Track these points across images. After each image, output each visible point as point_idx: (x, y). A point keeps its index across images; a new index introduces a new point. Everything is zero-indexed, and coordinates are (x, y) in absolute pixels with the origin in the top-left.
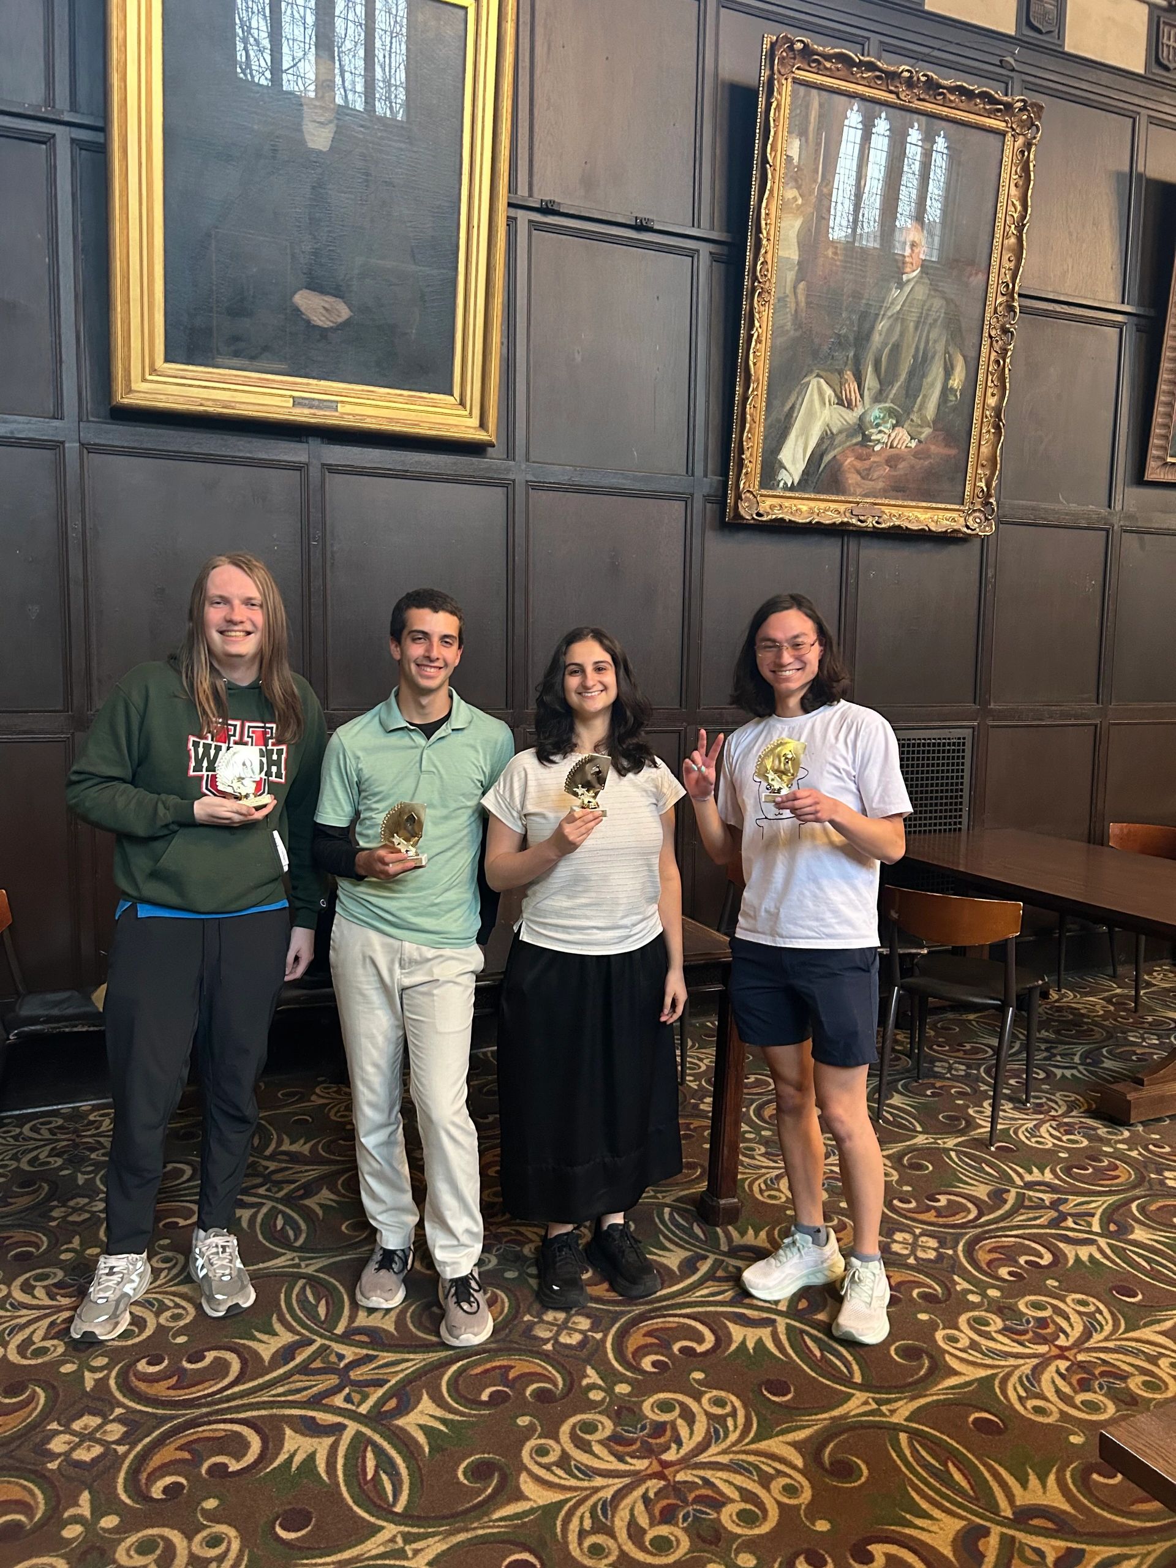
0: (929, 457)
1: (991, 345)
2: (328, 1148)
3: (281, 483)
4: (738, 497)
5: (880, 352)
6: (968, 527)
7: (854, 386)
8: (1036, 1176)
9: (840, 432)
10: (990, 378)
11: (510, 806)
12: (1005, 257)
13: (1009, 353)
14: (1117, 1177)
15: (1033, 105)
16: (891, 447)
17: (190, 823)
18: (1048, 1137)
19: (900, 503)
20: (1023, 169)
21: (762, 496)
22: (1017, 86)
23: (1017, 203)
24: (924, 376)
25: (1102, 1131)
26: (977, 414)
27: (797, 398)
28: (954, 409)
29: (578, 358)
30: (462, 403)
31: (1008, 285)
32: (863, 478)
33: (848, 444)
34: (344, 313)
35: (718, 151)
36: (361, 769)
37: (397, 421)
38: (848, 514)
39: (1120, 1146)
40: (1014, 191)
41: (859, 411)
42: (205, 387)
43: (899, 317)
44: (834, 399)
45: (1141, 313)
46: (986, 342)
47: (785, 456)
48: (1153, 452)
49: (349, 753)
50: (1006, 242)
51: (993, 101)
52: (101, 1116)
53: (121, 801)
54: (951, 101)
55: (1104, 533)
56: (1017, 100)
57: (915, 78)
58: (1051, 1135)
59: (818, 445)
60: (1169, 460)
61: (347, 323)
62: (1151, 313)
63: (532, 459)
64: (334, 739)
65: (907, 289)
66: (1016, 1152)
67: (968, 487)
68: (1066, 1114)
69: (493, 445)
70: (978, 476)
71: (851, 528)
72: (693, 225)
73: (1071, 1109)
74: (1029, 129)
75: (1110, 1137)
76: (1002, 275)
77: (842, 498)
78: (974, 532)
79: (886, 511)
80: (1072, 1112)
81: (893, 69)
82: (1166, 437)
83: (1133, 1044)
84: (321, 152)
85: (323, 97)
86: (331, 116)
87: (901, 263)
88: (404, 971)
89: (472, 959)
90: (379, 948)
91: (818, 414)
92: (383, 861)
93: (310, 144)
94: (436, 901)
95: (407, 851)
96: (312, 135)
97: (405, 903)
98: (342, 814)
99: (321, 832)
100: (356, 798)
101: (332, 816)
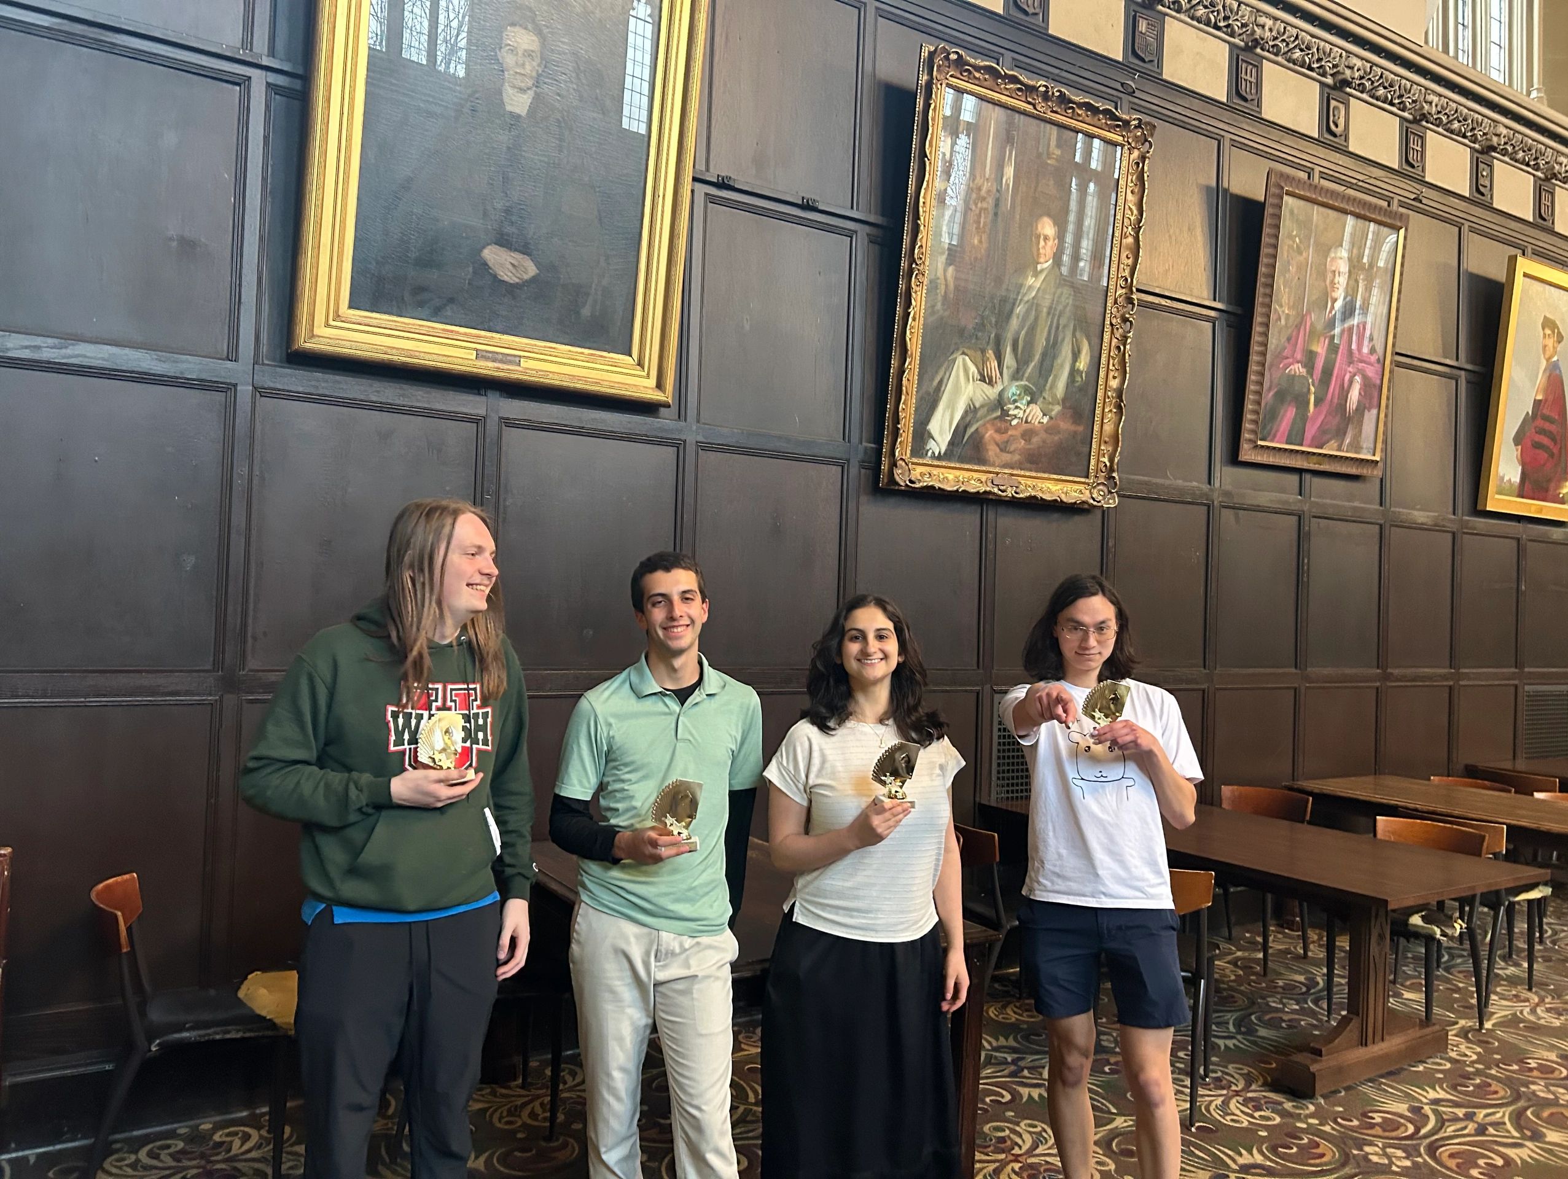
0: (1059, 432)
1: (1112, 332)
3: (457, 435)
4: (894, 464)
5: (1018, 333)
6: (1094, 499)
7: (995, 364)
8: (1245, 1159)
9: (982, 406)
10: (1111, 361)
11: (795, 779)
12: (1123, 256)
13: (1129, 341)
14: (1322, 1155)
15: (1148, 124)
16: (1026, 422)
17: (384, 804)
18: (1239, 1116)
19: (1034, 474)
20: (1137, 178)
21: (913, 463)
22: (1126, 106)
23: (1134, 208)
24: (1054, 357)
25: (1288, 1105)
26: (1100, 394)
27: (945, 373)
28: (1081, 389)
29: (747, 327)
30: (640, 364)
31: (1126, 280)
32: (1001, 450)
33: (988, 418)
34: (531, 270)
35: (874, 143)
36: (612, 737)
37: (579, 378)
38: (990, 484)
39: (1311, 1121)
40: (1130, 197)
41: (999, 387)
42: (385, 335)
43: (1034, 305)
44: (977, 376)
45: (1235, 311)
46: (1108, 328)
47: (934, 426)
48: (1246, 435)
49: (601, 719)
50: (1124, 241)
51: (1114, 117)
53: (307, 787)
54: (1079, 115)
55: (1206, 508)
56: (1133, 118)
57: (1050, 93)
58: (1242, 1112)
59: (963, 418)
60: (1260, 443)
61: (534, 279)
62: (1239, 311)
63: (702, 420)
64: (584, 704)
65: (1042, 277)
66: (1215, 1131)
67: (1093, 462)
68: (1247, 1088)
69: (667, 406)
70: (1102, 452)
71: (994, 497)
72: (852, 208)
73: (1249, 1080)
74: (1143, 144)
75: (1298, 1111)
76: (1121, 270)
77: (984, 468)
78: (1099, 504)
79: (1022, 482)
80: (1251, 1085)
81: (1031, 83)
82: (1255, 422)
83: (1277, 1010)
84: (519, 116)
85: (523, 65)
86: (530, 83)
87: (1035, 254)
88: (658, 964)
89: (728, 946)
90: (632, 940)
91: (963, 388)
92: (654, 844)
93: (509, 108)
94: (693, 885)
95: (679, 833)
96: (512, 99)
97: (663, 889)
98: (588, 786)
99: (564, 806)
100: (602, 768)
101: (578, 788)
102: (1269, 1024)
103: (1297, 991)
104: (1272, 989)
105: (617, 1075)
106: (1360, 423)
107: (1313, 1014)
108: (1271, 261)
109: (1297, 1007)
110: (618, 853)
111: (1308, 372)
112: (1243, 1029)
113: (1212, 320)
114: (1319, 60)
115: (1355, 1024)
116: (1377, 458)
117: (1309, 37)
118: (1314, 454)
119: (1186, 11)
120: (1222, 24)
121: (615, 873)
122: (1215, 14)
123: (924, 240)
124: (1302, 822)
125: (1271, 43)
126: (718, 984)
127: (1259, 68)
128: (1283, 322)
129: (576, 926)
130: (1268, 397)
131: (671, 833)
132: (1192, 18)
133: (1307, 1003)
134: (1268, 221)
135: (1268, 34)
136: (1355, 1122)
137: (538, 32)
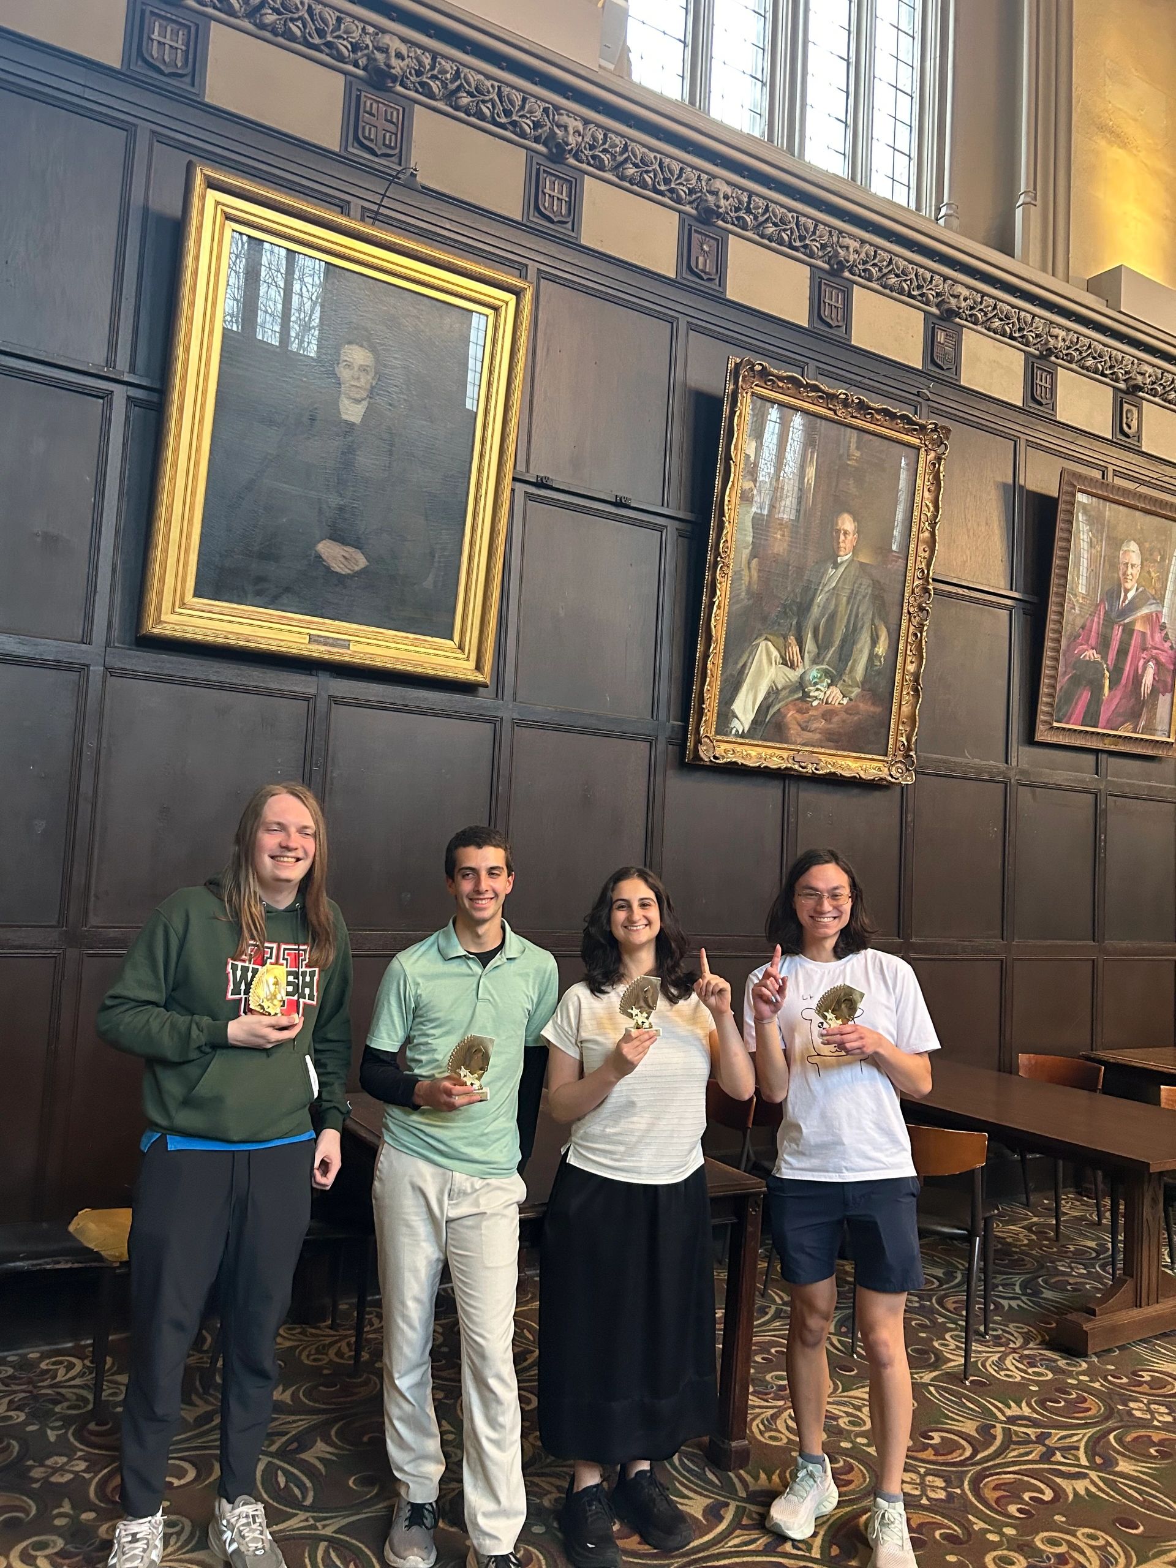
0: (858, 713)
1: (910, 620)
2: (308, 1394)
3: (290, 712)
4: (698, 741)
5: (818, 620)
6: (892, 776)
7: (796, 649)
8: (1014, 1411)
9: (784, 688)
10: (909, 647)
11: (567, 1034)
12: (921, 548)
13: (926, 628)
14: (1089, 1409)
15: (943, 428)
16: (827, 703)
17: (220, 1044)
18: (1014, 1371)
19: (834, 752)
20: (934, 476)
21: (717, 741)
22: (925, 410)
23: (930, 505)
24: (854, 643)
25: (1062, 1363)
26: (898, 677)
27: (749, 657)
28: (879, 672)
29: (562, 613)
30: (461, 647)
31: (923, 571)
32: (803, 729)
33: (791, 699)
34: (361, 562)
35: (685, 445)
36: (420, 995)
37: (404, 661)
38: (791, 761)
39: (1082, 1378)
40: (927, 494)
41: (800, 671)
42: (229, 622)
43: (834, 594)
44: (779, 659)
45: (1031, 600)
46: (905, 617)
47: (737, 706)
48: (1041, 717)
49: (409, 979)
50: (921, 535)
51: (910, 422)
52: (54, 1364)
53: (155, 1026)
54: (878, 420)
55: (1002, 785)
56: (930, 422)
57: (850, 400)
58: (1017, 1368)
59: (765, 698)
60: (1055, 724)
61: (364, 571)
62: (1034, 599)
63: (518, 699)
64: (395, 964)
65: (841, 569)
66: (989, 1385)
67: (891, 741)
68: (1024, 1346)
69: (485, 686)
70: (900, 732)
71: (795, 773)
72: (663, 505)
73: (1027, 1341)
74: (939, 446)
75: (1071, 1369)
76: (918, 562)
77: (786, 746)
78: (897, 781)
79: (823, 759)
80: (1029, 1343)
81: (832, 391)
82: (1051, 705)
83: (1064, 1274)
84: (354, 424)
85: (358, 378)
86: (365, 394)
87: (835, 547)
88: (451, 1202)
89: (517, 1189)
90: (429, 1178)
91: (766, 671)
92: (449, 1094)
93: (344, 417)
94: (486, 1131)
95: (472, 1084)
96: (347, 409)
97: (458, 1133)
98: (396, 1039)
99: (374, 1056)
100: (410, 1023)
101: (387, 1041)
102: (1053, 1287)
103: (1087, 1256)
104: (1063, 1254)
105: (411, 1304)
106: (1154, 706)
107: (1099, 1278)
108: (1065, 554)
109: (1085, 1272)
110: (418, 1100)
111: (1102, 658)
112: (1029, 1291)
113: (1010, 609)
114: (1111, 367)
115: (1129, 1285)
116: (1171, 740)
117: (1101, 346)
118: (1109, 735)
119: (982, 323)
120: (1017, 335)
121: (415, 1117)
122: (1011, 326)
123: (729, 535)
124: (1095, 1091)
125: (1064, 352)
126: (504, 1222)
127: (1053, 375)
128: (1077, 611)
129: (379, 1165)
130: (1063, 681)
131: (464, 1084)
132: (989, 329)
133: (1095, 1268)
134: (1061, 516)
135: (1061, 344)
136: (1125, 1380)
137: (373, 349)
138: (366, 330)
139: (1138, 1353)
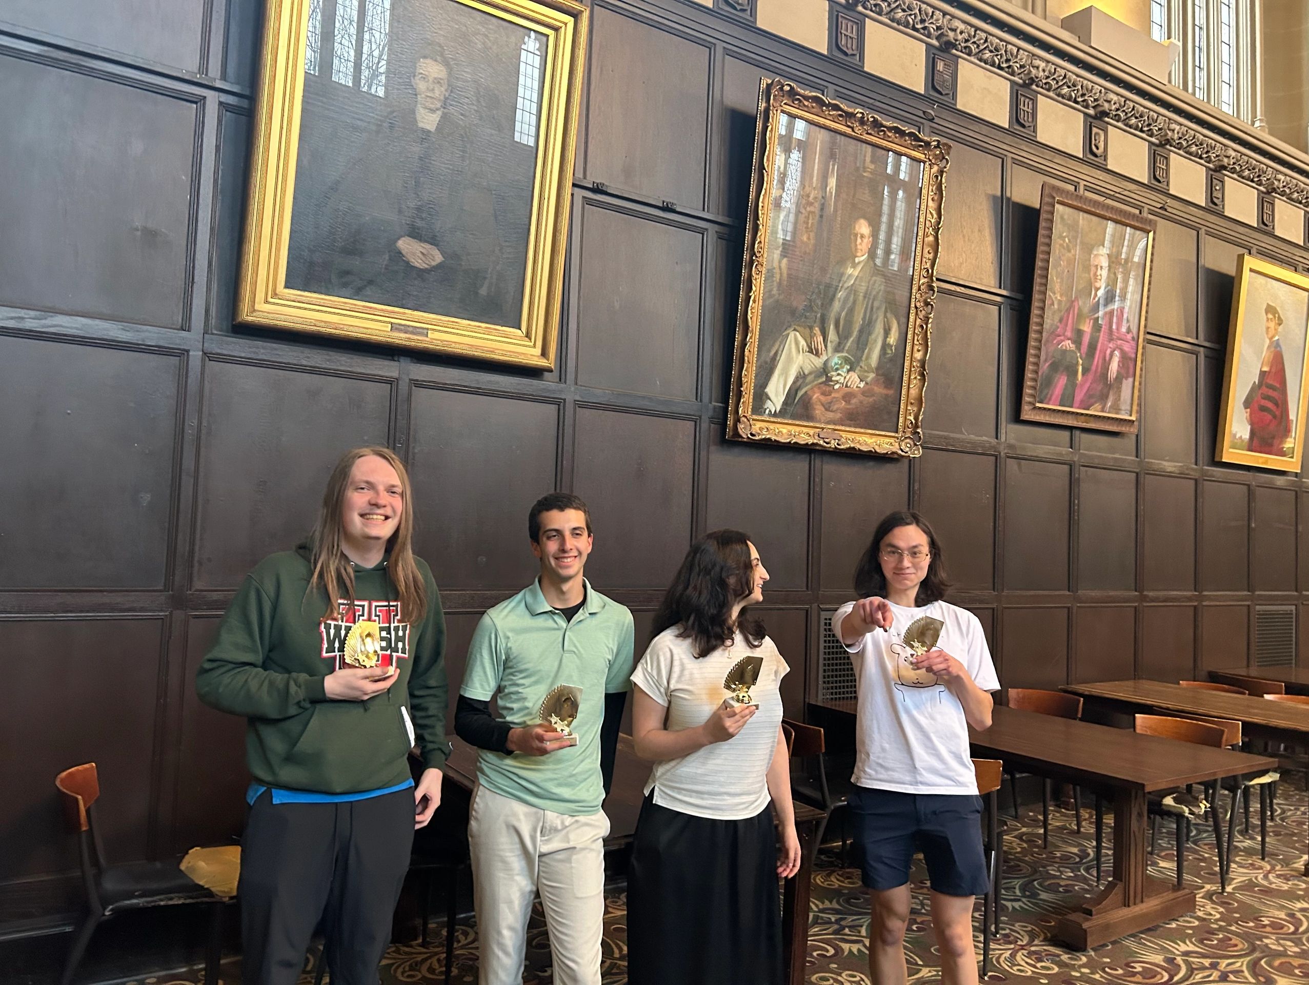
0: (873, 395)
1: (917, 314)
3: (375, 393)
4: (737, 420)
5: (840, 314)
6: (902, 451)
7: (821, 339)
9: (810, 373)
10: (916, 338)
11: (658, 684)
12: (926, 251)
13: (930, 321)
15: (944, 145)
16: (846, 386)
17: (318, 698)
18: (1025, 965)
19: (853, 429)
20: (937, 187)
21: (753, 420)
22: (927, 130)
23: (934, 212)
24: (870, 334)
25: (1065, 957)
26: (907, 364)
27: (780, 346)
28: (891, 360)
29: (617, 305)
30: (528, 335)
31: (928, 271)
32: (826, 410)
33: (816, 383)
34: (438, 258)
35: (722, 157)
37: (477, 347)
38: (817, 437)
39: (1083, 970)
40: (931, 203)
41: (824, 358)
42: (318, 311)
43: (852, 290)
44: (806, 348)
45: (1017, 298)
46: (913, 311)
47: (770, 390)
48: (1026, 399)
50: (926, 239)
51: (917, 139)
53: (253, 685)
54: (889, 137)
55: (994, 458)
56: (934, 140)
57: (866, 119)
58: (1027, 963)
59: (794, 383)
60: (1038, 405)
61: (440, 266)
62: (1019, 296)
63: (579, 383)
65: (859, 268)
66: (1004, 980)
67: (901, 420)
68: (1030, 943)
69: (550, 371)
70: (908, 412)
71: (820, 448)
72: (704, 210)
73: (1032, 936)
74: (941, 161)
75: (1073, 962)
76: (924, 263)
77: (811, 424)
78: (907, 455)
79: (843, 436)
80: (1034, 941)
81: (851, 110)
82: (1034, 388)
83: (1055, 877)
84: (429, 132)
85: (433, 90)
86: (439, 105)
87: (853, 249)
88: (543, 838)
89: (601, 824)
90: (522, 817)
91: (795, 359)
92: (541, 739)
93: (421, 125)
94: (574, 772)
95: (562, 730)
96: (423, 118)
97: (550, 775)
98: (488, 689)
99: (467, 706)
100: (501, 674)
101: (480, 690)
102: (1048, 889)
103: (1071, 861)
104: (1052, 859)
105: (506, 933)
106: (1119, 389)
107: (1085, 880)
108: (1046, 257)
109: (1072, 875)
110: (511, 746)
111: (1076, 347)
112: (1027, 893)
113: (999, 305)
114: (1083, 95)
115: (1119, 889)
116: (1133, 418)
117: (1074, 77)
118: (1082, 414)
119: (975, 55)
120: (1004, 65)
121: (509, 762)
122: (999, 57)
123: (763, 237)
124: (1075, 719)
125: (1044, 81)
126: (592, 855)
127: (1034, 101)
128: (1056, 306)
129: (475, 806)
130: (1045, 367)
131: (555, 730)
132: (980, 60)
133: (1080, 871)
134: (1042, 224)
135: (1041, 74)
136: (1120, 971)
137: (446, 63)
138: (440, 46)
139: (1128, 947)
